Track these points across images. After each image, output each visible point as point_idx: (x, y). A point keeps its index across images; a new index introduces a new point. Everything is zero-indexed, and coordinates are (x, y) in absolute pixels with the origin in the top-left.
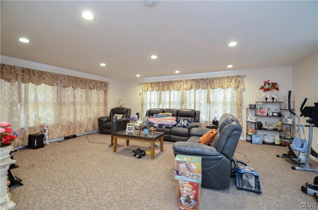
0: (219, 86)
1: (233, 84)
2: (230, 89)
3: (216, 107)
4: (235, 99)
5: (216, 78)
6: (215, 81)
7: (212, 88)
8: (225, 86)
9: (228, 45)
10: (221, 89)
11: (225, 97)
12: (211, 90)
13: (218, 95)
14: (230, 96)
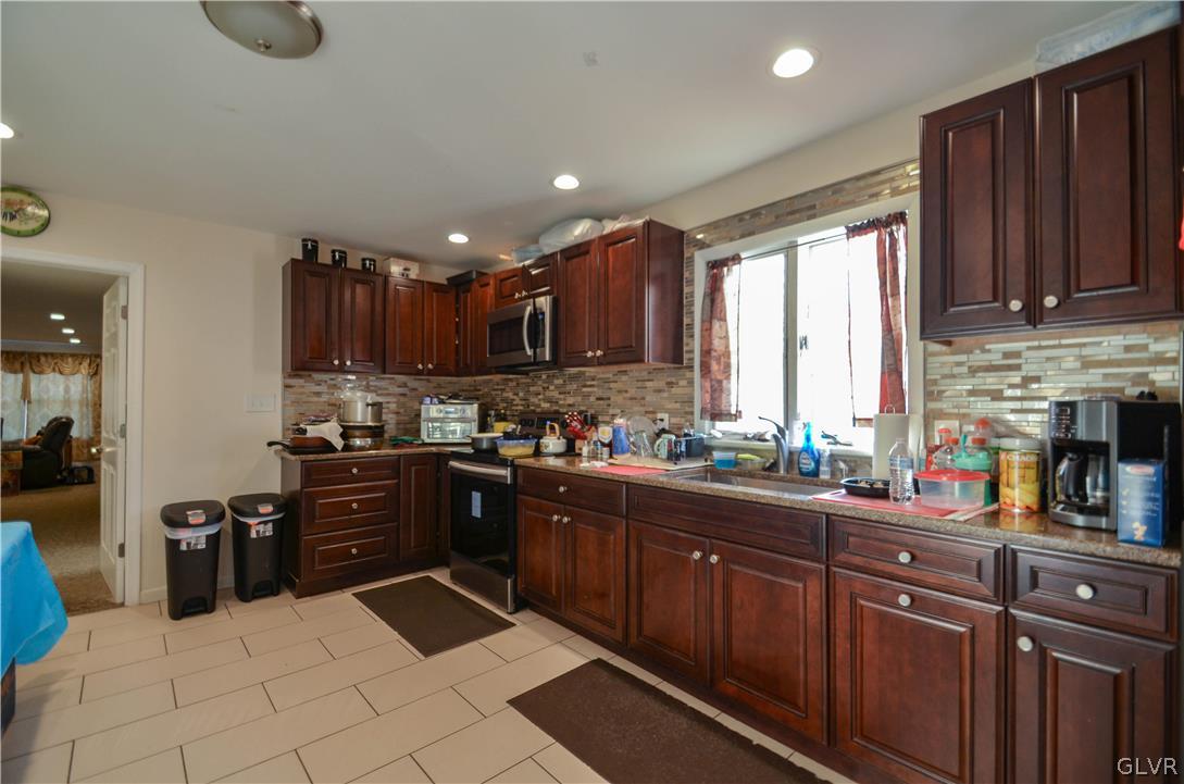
0: (54, 370)
1: (85, 368)
2: (78, 377)
3: (46, 409)
4: (90, 395)
5: (45, 355)
6: (43, 359)
7: (34, 372)
8: (67, 371)
9: (49, 316)
10: (58, 375)
11: (67, 390)
12: (32, 376)
13: (51, 386)
14: (80, 389)
